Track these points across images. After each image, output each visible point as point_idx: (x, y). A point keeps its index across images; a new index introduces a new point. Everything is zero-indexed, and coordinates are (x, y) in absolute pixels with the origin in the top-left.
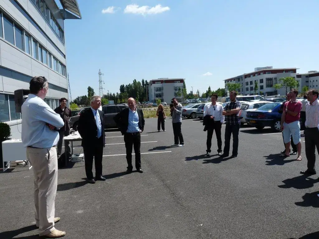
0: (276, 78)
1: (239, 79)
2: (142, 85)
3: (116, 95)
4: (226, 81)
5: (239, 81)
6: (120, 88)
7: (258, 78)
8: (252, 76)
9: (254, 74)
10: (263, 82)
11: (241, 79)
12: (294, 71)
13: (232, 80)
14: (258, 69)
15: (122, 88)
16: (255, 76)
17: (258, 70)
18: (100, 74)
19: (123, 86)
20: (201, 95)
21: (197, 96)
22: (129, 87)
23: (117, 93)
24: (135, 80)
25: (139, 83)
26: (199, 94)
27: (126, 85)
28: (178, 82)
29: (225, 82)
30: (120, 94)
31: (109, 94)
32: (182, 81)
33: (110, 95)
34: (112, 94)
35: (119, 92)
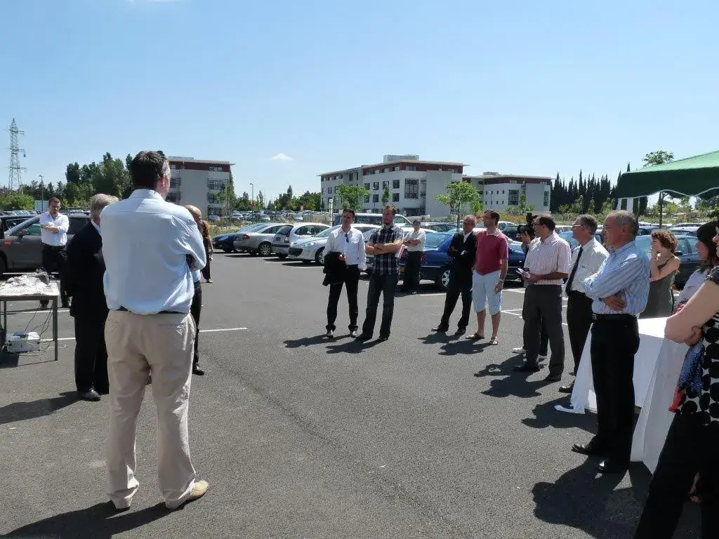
0: (425, 181)
1: (351, 175)
2: (125, 168)
3: (55, 187)
4: (325, 178)
5: (351, 179)
6: (66, 171)
7: (389, 177)
8: (377, 171)
9: (381, 168)
10: (398, 187)
11: (354, 177)
12: (459, 169)
13: (337, 177)
14: (390, 157)
15: (72, 172)
16: (383, 171)
17: (390, 160)
18: (14, 131)
19: (77, 166)
20: (266, 205)
21: (259, 205)
22: (91, 170)
23: (60, 184)
24: (109, 155)
25: (119, 163)
26: (261, 201)
27: (85, 166)
28: (218, 171)
29: (322, 180)
30: (68, 186)
31: (38, 184)
32: (226, 168)
33: (40, 186)
34: (46, 185)
35: (65, 182)
